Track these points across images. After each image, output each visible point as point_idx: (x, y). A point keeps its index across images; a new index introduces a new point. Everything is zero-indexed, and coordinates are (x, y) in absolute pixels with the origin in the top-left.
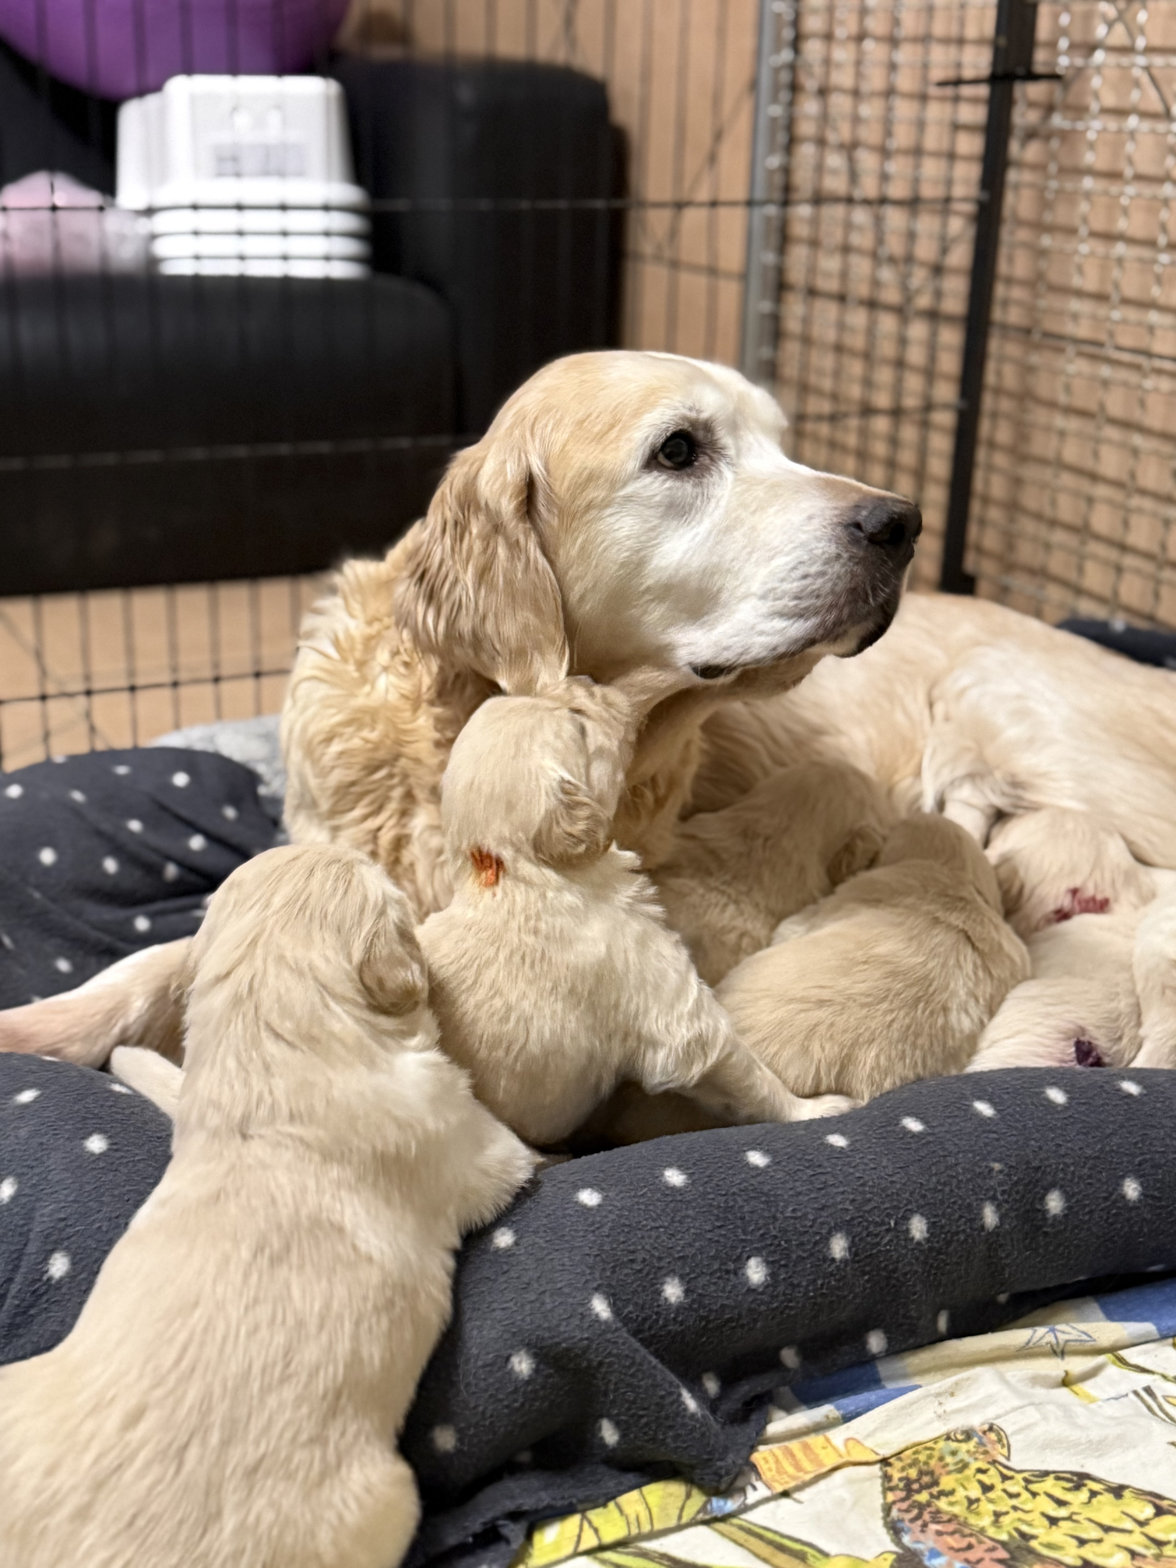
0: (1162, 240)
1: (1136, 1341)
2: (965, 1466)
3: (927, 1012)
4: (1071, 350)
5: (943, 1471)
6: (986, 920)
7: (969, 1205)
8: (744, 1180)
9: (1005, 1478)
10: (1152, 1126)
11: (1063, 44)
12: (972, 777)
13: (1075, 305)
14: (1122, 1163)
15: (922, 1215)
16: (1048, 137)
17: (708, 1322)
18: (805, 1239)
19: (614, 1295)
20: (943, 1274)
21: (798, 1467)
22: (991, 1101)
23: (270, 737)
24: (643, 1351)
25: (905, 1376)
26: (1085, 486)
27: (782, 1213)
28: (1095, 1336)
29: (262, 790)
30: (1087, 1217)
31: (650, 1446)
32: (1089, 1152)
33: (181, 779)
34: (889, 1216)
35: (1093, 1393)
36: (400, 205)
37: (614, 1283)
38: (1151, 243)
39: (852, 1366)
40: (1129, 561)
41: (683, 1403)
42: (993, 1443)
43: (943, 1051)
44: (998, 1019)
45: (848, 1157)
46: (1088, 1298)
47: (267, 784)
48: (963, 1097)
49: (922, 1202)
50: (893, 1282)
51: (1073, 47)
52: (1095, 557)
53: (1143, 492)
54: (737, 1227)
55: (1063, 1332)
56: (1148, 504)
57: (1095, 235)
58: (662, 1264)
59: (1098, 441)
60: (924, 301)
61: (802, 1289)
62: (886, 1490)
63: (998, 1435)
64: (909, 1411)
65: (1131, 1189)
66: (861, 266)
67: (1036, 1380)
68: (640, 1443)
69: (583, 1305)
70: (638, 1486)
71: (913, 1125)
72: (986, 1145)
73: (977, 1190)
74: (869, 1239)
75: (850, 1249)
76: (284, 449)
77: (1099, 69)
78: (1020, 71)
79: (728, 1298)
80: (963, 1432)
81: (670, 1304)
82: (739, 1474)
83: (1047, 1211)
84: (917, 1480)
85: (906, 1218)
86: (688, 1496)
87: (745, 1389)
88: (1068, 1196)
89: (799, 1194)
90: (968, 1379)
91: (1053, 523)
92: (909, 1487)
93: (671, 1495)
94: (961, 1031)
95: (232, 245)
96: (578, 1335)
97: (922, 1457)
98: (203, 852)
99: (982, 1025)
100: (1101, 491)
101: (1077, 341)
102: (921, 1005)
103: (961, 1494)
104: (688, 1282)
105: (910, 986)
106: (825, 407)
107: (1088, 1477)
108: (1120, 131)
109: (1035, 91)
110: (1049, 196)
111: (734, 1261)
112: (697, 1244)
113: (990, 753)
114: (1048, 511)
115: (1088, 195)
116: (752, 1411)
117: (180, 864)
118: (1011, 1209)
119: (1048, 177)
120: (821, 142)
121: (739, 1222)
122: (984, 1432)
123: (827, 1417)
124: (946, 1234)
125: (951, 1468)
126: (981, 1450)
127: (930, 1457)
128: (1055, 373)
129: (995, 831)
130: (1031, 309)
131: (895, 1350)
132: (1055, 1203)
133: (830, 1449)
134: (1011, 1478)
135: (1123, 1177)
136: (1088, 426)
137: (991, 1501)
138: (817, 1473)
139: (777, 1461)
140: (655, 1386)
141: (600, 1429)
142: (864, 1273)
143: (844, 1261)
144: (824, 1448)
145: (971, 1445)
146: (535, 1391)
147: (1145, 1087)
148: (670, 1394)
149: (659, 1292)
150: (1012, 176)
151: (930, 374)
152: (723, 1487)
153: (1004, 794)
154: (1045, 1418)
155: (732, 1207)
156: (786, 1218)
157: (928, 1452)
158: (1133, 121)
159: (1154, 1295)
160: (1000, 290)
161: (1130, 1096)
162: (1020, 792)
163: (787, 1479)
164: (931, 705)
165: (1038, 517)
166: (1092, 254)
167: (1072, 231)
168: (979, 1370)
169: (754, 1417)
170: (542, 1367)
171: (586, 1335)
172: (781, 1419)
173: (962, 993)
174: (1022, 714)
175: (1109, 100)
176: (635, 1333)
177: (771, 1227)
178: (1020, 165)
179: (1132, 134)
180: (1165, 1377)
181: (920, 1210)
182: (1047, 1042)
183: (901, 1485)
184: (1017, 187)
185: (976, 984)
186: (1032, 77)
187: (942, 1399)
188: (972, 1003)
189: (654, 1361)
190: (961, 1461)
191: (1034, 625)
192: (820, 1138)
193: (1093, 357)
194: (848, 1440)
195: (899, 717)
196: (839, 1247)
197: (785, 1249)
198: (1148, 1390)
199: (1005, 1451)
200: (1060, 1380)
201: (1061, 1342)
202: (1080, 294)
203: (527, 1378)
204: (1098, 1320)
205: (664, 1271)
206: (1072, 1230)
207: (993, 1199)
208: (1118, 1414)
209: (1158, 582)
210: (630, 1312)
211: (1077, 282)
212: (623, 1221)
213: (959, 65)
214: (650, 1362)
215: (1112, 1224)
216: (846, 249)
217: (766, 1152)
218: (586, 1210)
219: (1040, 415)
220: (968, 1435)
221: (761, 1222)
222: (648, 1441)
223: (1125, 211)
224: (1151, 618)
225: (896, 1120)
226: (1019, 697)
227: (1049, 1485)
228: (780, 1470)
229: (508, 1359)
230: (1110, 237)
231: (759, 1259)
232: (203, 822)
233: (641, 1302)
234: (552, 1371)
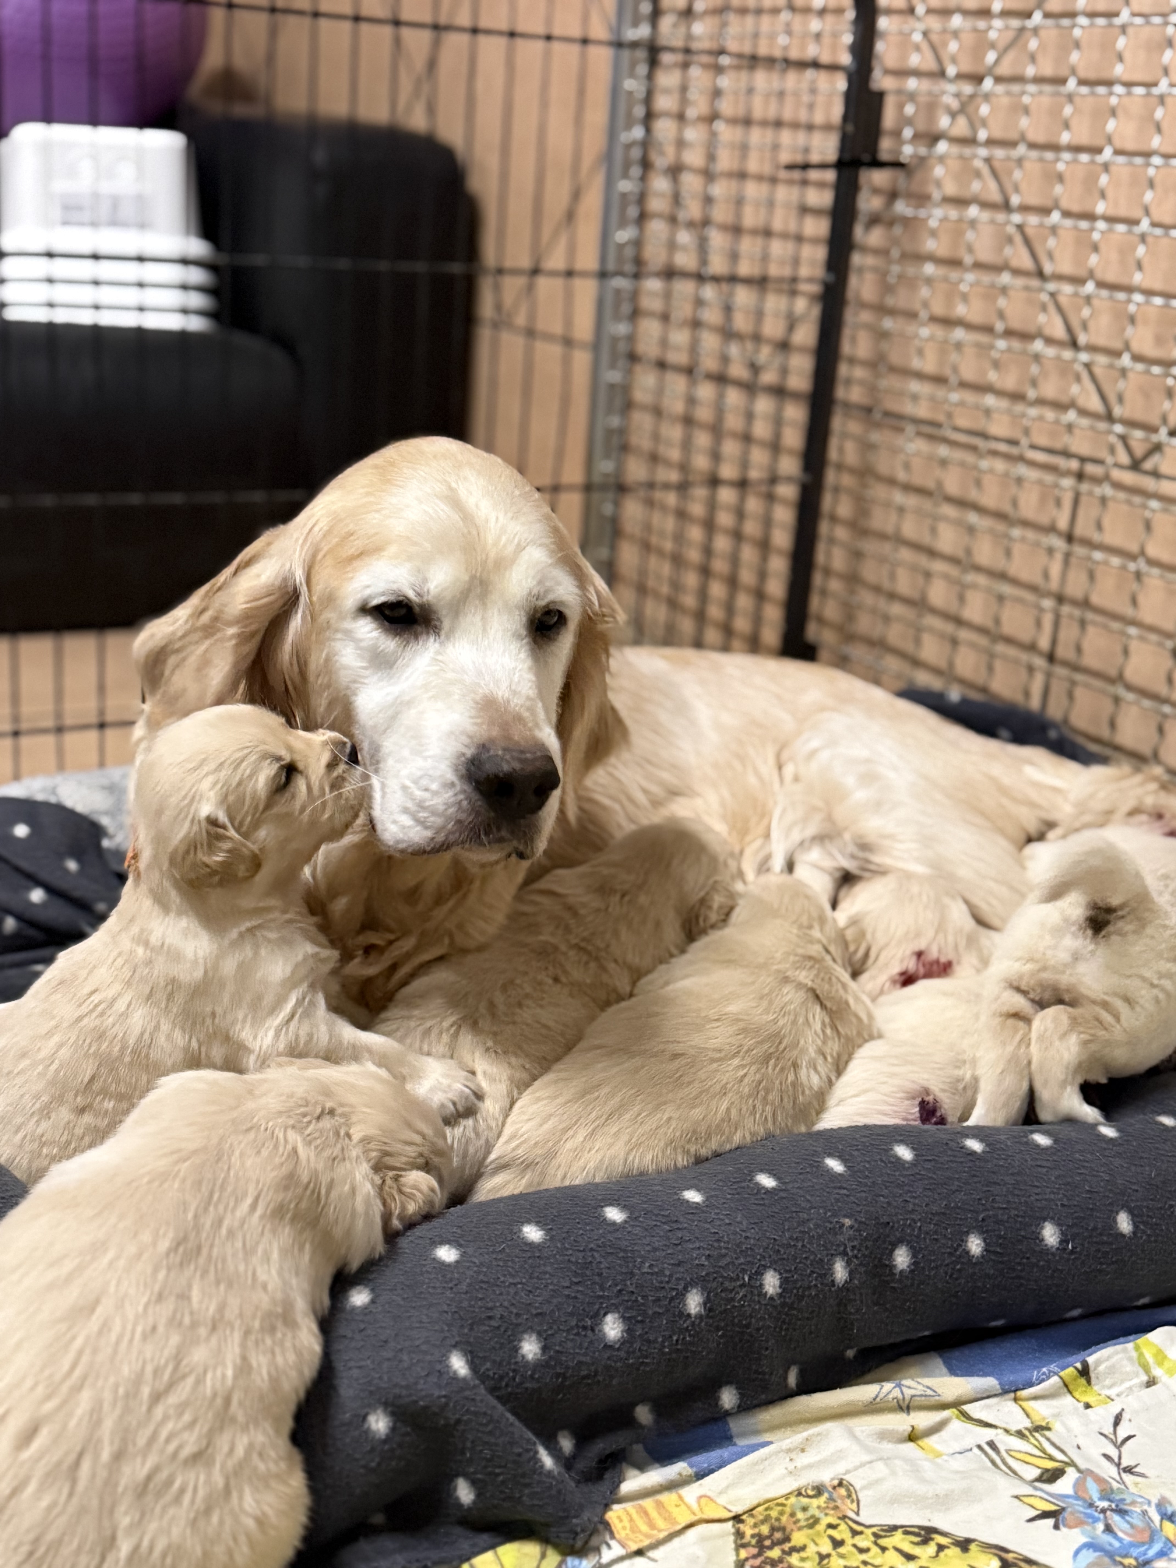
0: (999, 327)
1: (979, 1396)
2: (816, 1521)
3: (778, 1069)
4: (910, 429)
5: (794, 1527)
6: (834, 979)
7: (821, 1260)
8: (602, 1236)
9: (855, 1533)
10: (995, 1183)
11: (908, 133)
12: (821, 839)
13: (915, 386)
14: (966, 1219)
15: (775, 1270)
16: (891, 223)
17: (565, 1378)
18: (661, 1294)
19: (471, 1352)
20: (795, 1330)
21: (652, 1525)
22: (841, 1158)
23: (114, 790)
24: (500, 1408)
25: (757, 1432)
26: (923, 561)
27: (639, 1269)
28: (940, 1391)
29: (106, 843)
30: (933, 1273)
31: (506, 1504)
32: (935, 1208)
33: (21, 831)
34: (744, 1271)
35: (939, 1448)
36: (259, 260)
37: (472, 1340)
38: (988, 329)
39: (705, 1422)
40: (964, 634)
41: (540, 1460)
42: (842, 1498)
43: (794, 1108)
44: (845, 1079)
45: (703, 1212)
46: (932, 1353)
47: (111, 837)
48: (815, 1153)
49: (775, 1257)
50: (746, 1337)
51: (917, 137)
52: (931, 630)
53: (978, 569)
54: (594, 1283)
55: (909, 1387)
56: (982, 580)
57: (934, 319)
58: (519, 1321)
59: (936, 518)
60: (768, 377)
61: (657, 1346)
62: (740, 1546)
63: (848, 1490)
64: (762, 1467)
65: (975, 1245)
66: (710, 342)
67: (884, 1436)
68: (496, 1502)
69: (440, 1362)
70: (493, 1547)
71: (767, 1181)
72: (837, 1200)
73: (829, 1246)
74: (723, 1295)
75: (705, 1304)
76: (135, 499)
77: (942, 159)
78: (866, 158)
79: (586, 1354)
80: (814, 1488)
81: (527, 1362)
82: (594, 1532)
83: (895, 1266)
84: (769, 1537)
85: (759, 1273)
86: (543, 1556)
87: (600, 1447)
88: (914, 1252)
89: (655, 1249)
90: (819, 1434)
91: (892, 596)
92: (761, 1544)
93: (526, 1555)
94: (811, 1088)
95: (88, 294)
96: (437, 1393)
97: (774, 1514)
98: (44, 905)
99: (830, 1083)
100: (938, 566)
101: (916, 421)
102: (772, 1062)
103: (812, 1550)
104: (545, 1339)
105: (762, 1042)
106: (674, 476)
107: (935, 1531)
108: (960, 220)
109: (878, 177)
110: (892, 280)
111: (591, 1318)
112: (555, 1301)
113: (840, 814)
114: (886, 584)
115: (929, 281)
116: (606, 1469)
117: (19, 917)
118: (861, 1264)
119: (890, 262)
120: (673, 220)
121: (597, 1278)
122: (834, 1488)
123: (680, 1474)
124: (798, 1289)
125: (803, 1523)
126: (831, 1505)
127: (782, 1513)
128: (895, 451)
129: (842, 893)
130: (872, 389)
131: (746, 1407)
132: (902, 1258)
133: (683, 1507)
134: (861, 1533)
135: (967, 1233)
136: (927, 504)
137: (842, 1556)
138: (672, 1531)
139: (631, 1520)
140: (512, 1443)
141: (455, 1489)
142: (718, 1329)
143: (699, 1317)
144: (677, 1506)
145: (822, 1500)
146: (392, 1450)
147: (987, 1145)
148: (528, 1451)
149: (516, 1349)
150: (857, 259)
151: (775, 447)
152: (579, 1544)
153: (853, 857)
154: (894, 1473)
155: (591, 1262)
156: (644, 1273)
157: (780, 1508)
158: (973, 211)
159: (993, 1350)
160: (843, 370)
161: (973, 1153)
162: (868, 855)
163: (641, 1537)
164: (780, 767)
165: (877, 589)
166: (931, 338)
167: (912, 315)
168: (829, 1425)
169: (607, 1476)
170: (399, 1424)
171: (444, 1393)
172: (635, 1476)
173: (812, 1052)
174: (869, 778)
175: (950, 188)
176: (492, 1390)
177: (628, 1283)
178: (864, 249)
179: (973, 223)
180: (1007, 1431)
181: (773, 1265)
182: (891, 1100)
183: (754, 1542)
184: (861, 270)
185: (824, 1042)
186: (877, 164)
187: (793, 1455)
188: (820, 1061)
189: (511, 1418)
190: (813, 1516)
191: (878, 695)
192: (676, 1194)
193: (931, 438)
194: (701, 1497)
195: (752, 780)
196: (694, 1303)
197: (643, 1304)
198: (992, 1444)
199: (854, 1506)
200: (906, 1434)
201: (907, 1398)
202: (920, 376)
203: (383, 1437)
204: (942, 1376)
205: (521, 1329)
206: (919, 1285)
207: (844, 1254)
208: (961, 1469)
209: (992, 656)
210: (488, 1370)
211: (916, 364)
212: (481, 1277)
213: (807, 150)
214: (508, 1419)
215: (957, 1279)
216: (696, 324)
217: (624, 1207)
218: (443, 1266)
219: (879, 491)
220: (819, 1490)
221: (619, 1277)
222: (504, 1500)
223: (965, 297)
224: (984, 690)
225: (751, 1175)
226: (868, 761)
227: (898, 1539)
228: (634, 1529)
229: (364, 1418)
230: (948, 322)
231: (616, 1315)
232: (44, 875)
233: (498, 1359)
234: (409, 1429)
